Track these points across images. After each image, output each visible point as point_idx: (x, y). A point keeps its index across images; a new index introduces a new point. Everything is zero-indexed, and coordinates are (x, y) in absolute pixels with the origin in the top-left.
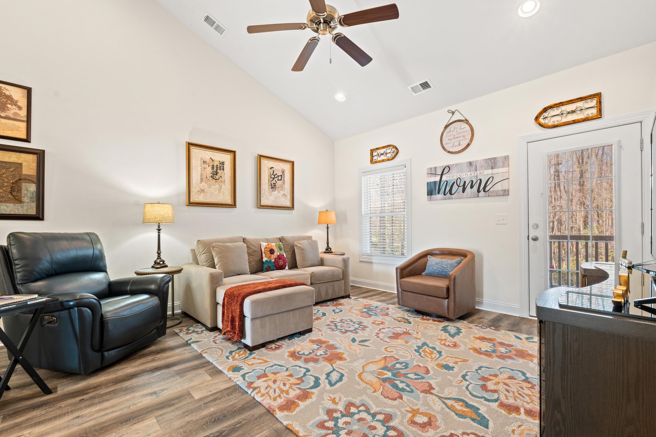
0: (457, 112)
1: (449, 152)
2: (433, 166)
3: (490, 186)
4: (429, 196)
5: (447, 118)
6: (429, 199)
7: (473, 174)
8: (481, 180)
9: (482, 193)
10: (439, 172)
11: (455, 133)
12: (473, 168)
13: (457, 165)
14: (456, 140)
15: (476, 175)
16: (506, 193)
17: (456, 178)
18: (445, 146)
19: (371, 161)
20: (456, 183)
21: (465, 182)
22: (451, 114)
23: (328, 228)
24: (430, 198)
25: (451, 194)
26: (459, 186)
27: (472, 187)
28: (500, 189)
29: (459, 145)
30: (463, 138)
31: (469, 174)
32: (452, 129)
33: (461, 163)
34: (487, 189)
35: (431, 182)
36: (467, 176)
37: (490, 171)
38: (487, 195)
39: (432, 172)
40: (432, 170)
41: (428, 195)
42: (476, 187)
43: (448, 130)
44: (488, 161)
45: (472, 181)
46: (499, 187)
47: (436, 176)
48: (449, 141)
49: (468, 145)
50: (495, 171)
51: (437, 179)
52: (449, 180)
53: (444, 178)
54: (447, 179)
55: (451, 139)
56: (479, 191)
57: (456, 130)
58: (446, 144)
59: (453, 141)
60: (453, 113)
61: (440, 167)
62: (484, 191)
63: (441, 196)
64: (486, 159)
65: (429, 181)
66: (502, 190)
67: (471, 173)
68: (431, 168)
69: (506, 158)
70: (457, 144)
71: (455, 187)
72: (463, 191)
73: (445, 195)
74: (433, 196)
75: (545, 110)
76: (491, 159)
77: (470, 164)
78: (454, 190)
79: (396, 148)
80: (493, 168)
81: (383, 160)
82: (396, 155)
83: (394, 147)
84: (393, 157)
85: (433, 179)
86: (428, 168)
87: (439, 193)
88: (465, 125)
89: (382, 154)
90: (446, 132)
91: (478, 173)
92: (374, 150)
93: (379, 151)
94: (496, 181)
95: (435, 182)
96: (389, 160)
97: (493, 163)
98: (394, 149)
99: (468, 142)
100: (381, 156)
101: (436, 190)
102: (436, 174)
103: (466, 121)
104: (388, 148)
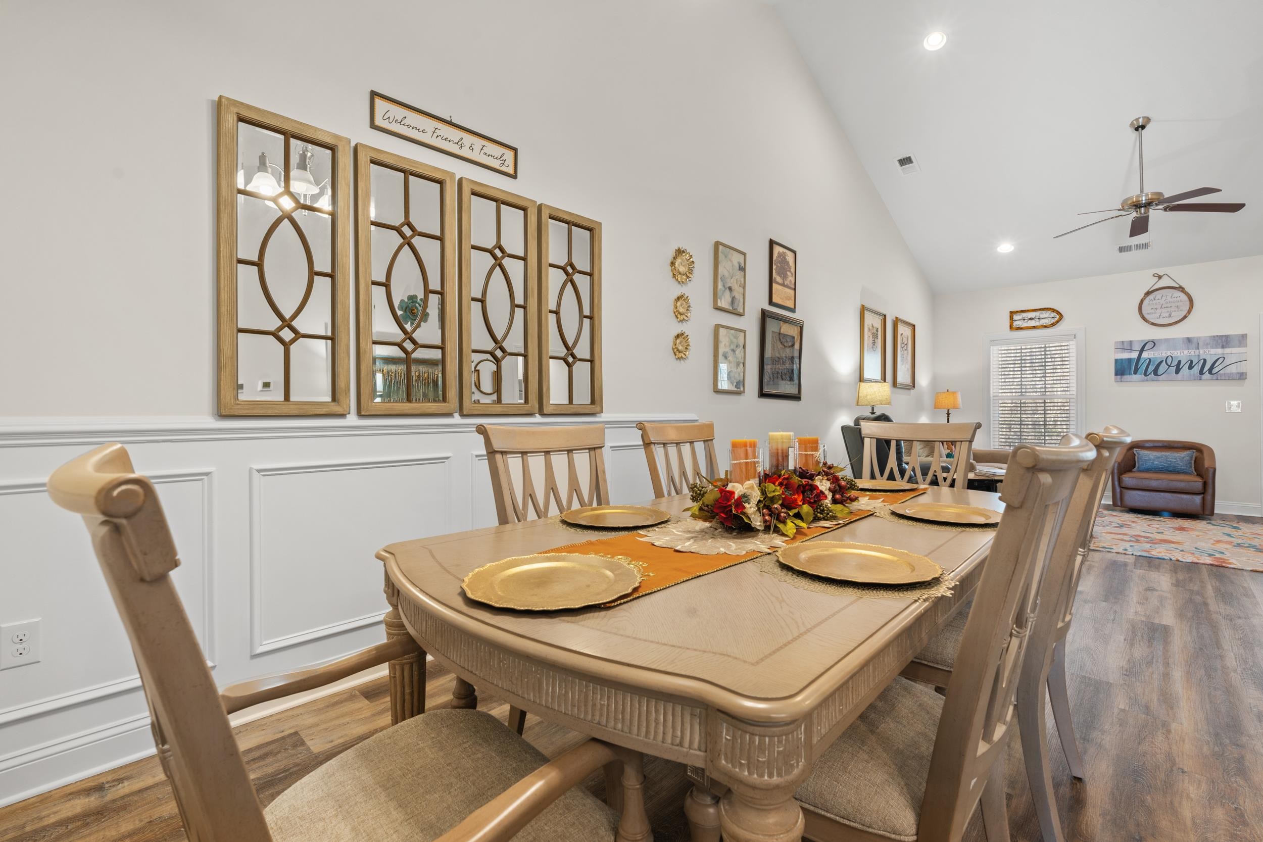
0: (1165, 277)
1: (1153, 324)
2: (1127, 338)
3: (1220, 367)
4: (1119, 377)
5: (1149, 283)
6: (1119, 380)
7: (1193, 353)
8: (1205, 361)
9: (1207, 375)
10: (1138, 347)
11: (1162, 301)
12: (1194, 345)
13: (1167, 340)
14: (1164, 310)
15: (1197, 353)
16: (1242, 376)
17: (1164, 355)
18: (1147, 317)
19: (1010, 326)
20: (1164, 361)
21: (1179, 362)
22: (1157, 279)
23: (948, 414)
24: (1121, 378)
25: (1156, 374)
26: (1170, 366)
27: (1191, 367)
28: (1235, 371)
29: (1170, 316)
30: (1176, 309)
31: (1186, 352)
32: (1159, 297)
33: (1174, 339)
34: (1214, 371)
35: (1122, 359)
36: (1183, 354)
37: (1220, 351)
38: (1214, 378)
40: (1125, 344)
41: (1116, 374)
42: (1196, 369)
43: (1151, 297)
44: (1217, 338)
45: (1192, 362)
46: (1233, 369)
47: (1131, 352)
48: (1153, 311)
49: (1185, 317)
50: (1227, 350)
51: (1134, 355)
52: (1153, 358)
53: (1145, 355)
54: (1150, 357)
55: (1156, 309)
56: (1201, 372)
57: (1164, 298)
58: (1148, 314)
59: (1159, 311)
60: (1160, 277)
61: (1138, 341)
62: (1210, 373)
63: (1138, 377)
64: (1214, 336)
65: (1116, 358)
66: (1238, 373)
67: (1190, 351)
68: (1123, 342)
69: (1244, 337)
70: (1167, 315)
71: (1163, 367)
72: (1177, 371)
73: (1145, 375)
74: (1125, 377)
76: (1222, 337)
77: (1189, 340)
78: (1161, 370)
79: (1058, 313)
80: (1223, 347)
81: (1034, 327)
82: (1058, 322)
83: (1054, 310)
84: (1053, 325)
85: (1125, 355)
86: (1118, 342)
87: (1135, 373)
88: (1178, 294)
89: (1031, 319)
90: (1147, 299)
91: (1201, 351)
92: (1017, 312)
93: (1025, 315)
94: (1227, 362)
95: (1130, 360)
96: (1045, 327)
97: (1224, 341)
98: (1055, 314)
99: (1184, 313)
100: (1030, 321)
101: (1130, 369)
102: (1131, 350)
103: (1181, 289)
104: (1044, 312)
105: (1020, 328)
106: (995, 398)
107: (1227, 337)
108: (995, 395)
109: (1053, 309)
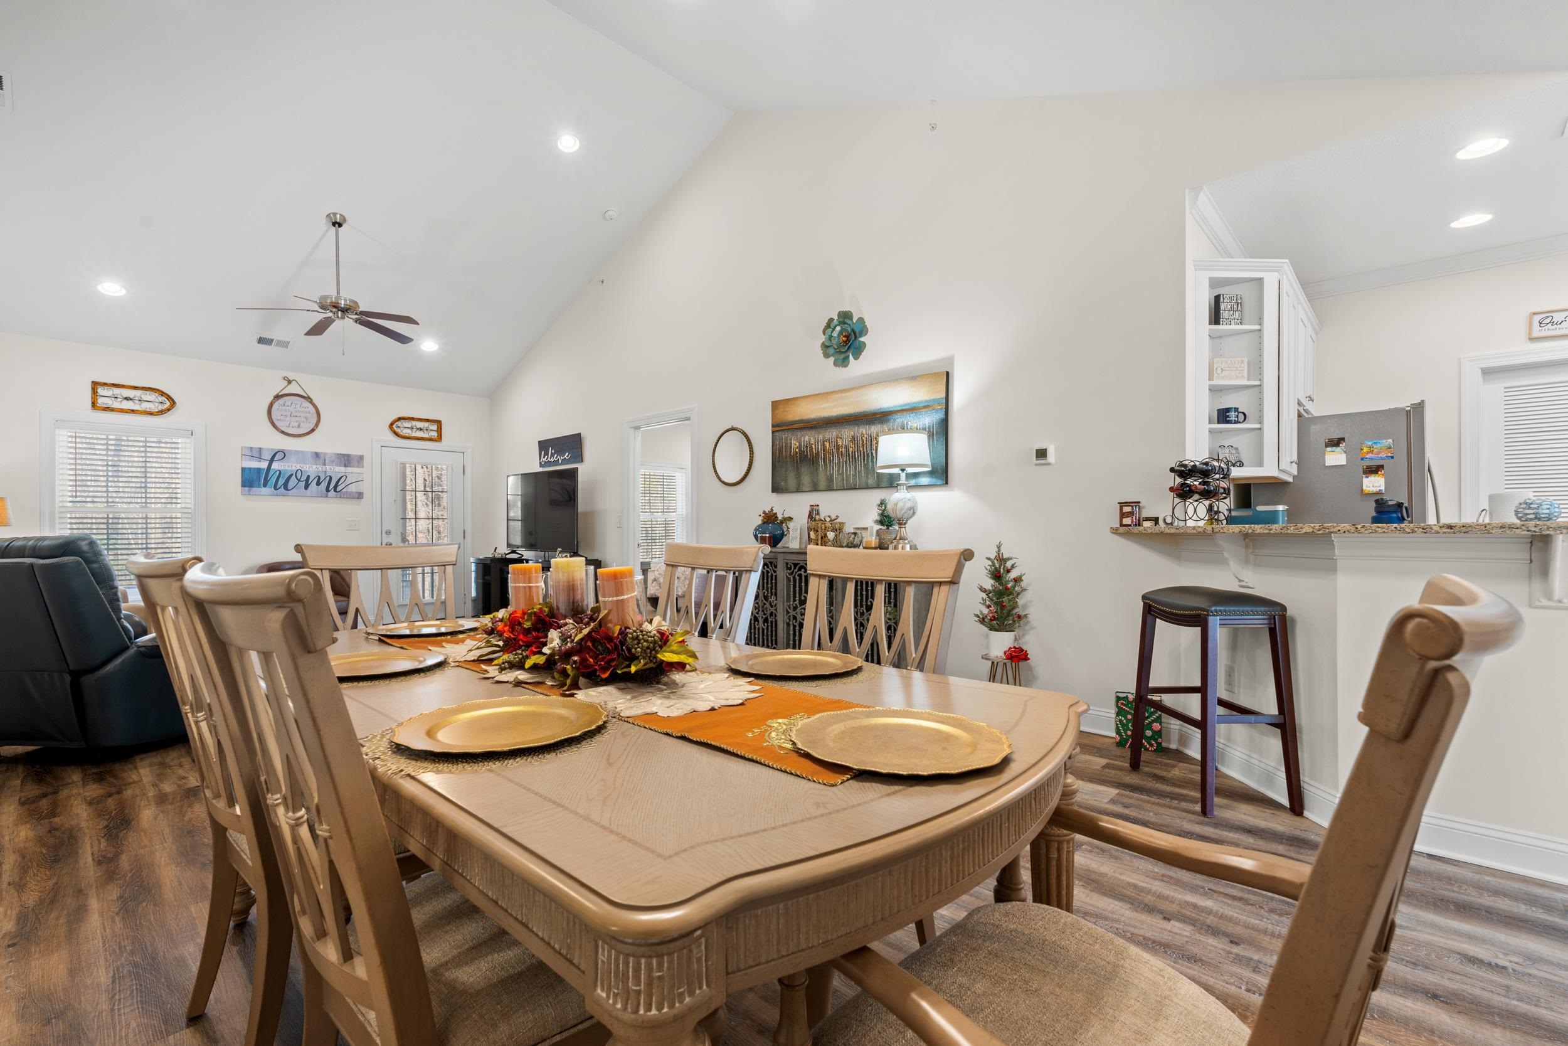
0: (294, 382)
1: (283, 432)
2: (256, 444)
3: (343, 485)
4: (247, 489)
5: (279, 387)
6: (246, 493)
7: (320, 468)
8: (331, 477)
9: (332, 493)
10: (267, 456)
11: (292, 409)
12: (321, 461)
13: (297, 452)
14: (293, 419)
15: (324, 469)
16: (360, 495)
17: (294, 468)
18: (276, 423)
19: (92, 403)
20: (294, 475)
21: (308, 477)
22: (286, 383)
24: (249, 491)
25: (286, 488)
26: (299, 481)
27: (318, 484)
28: (354, 490)
29: (299, 427)
30: (305, 420)
31: (314, 467)
32: (288, 403)
33: (303, 452)
34: (339, 489)
35: (250, 469)
36: (312, 469)
37: (342, 469)
38: (338, 497)
39: (257, 454)
40: (254, 451)
41: (243, 485)
42: (324, 485)
43: (281, 401)
44: (341, 456)
45: (319, 477)
46: (353, 488)
47: (260, 461)
48: (282, 418)
49: (313, 430)
50: (349, 469)
51: (264, 465)
52: (283, 470)
53: (275, 466)
54: (280, 468)
55: (286, 416)
56: (328, 490)
57: (293, 406)
58: (278, 420)
59: (288, 419)
60: (289, 382)
61: (268, 449)
62: (335, 491)
63: (268, 490)
64: (338, 454)
65: (243, 466)
66: (357, 492)
67: (318, 466)
68: (251, 448)
69: (361, 458)
70: (296, 424)
71: (293, 481)
72: (306, 487)
73: (275, 488)
74: (254, 489)
75: (400, 419)
76: (344, 455)
77: (317, 455)
78: (290, 485)
79: (169, 398)
80: (345, 466)
81: (133, 411)
82: (169, 410)
83: (163, 394)
84: (162, 412)
85: (254, 464)
86: (245, 447)
87: (265, 485)
88: (306, 404)
89: (127, 399)
90: (277, 403)
91: (328, 467)
92: (105, 384)
93: (117, 391)
94: (349, 481)
95: (259, 470)
96: (151, 414)
97: (346, 460)
98: (163, 398)
99: (312, 426)
100: (125, 401)
101: (259, 480)
102: (260, 458)
103: (308, 399)
104: (148, 392)
105: (106, 409)
106: (62, 510)
107: (348, 456)
108: (61, 504)
109: (162, 392)
